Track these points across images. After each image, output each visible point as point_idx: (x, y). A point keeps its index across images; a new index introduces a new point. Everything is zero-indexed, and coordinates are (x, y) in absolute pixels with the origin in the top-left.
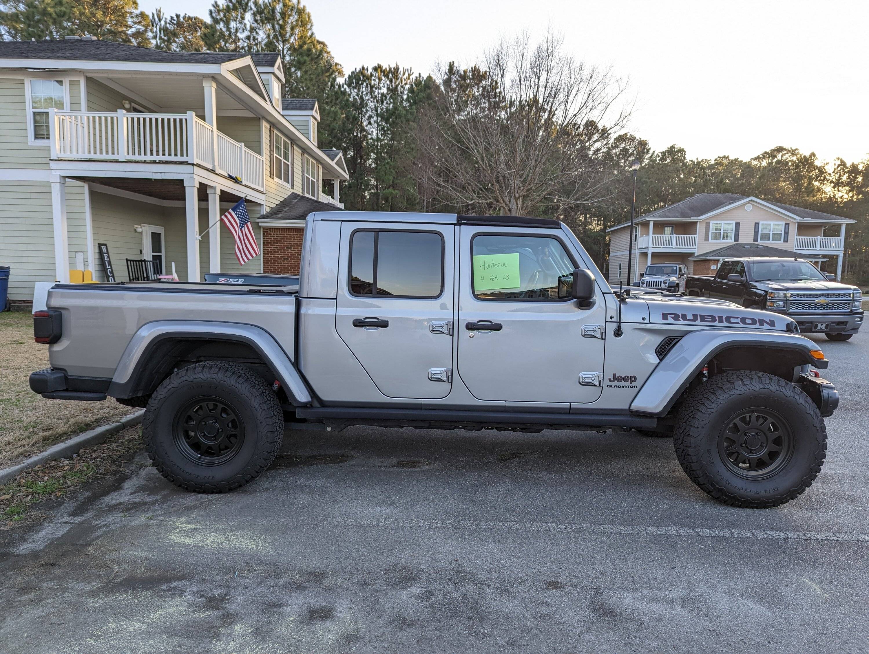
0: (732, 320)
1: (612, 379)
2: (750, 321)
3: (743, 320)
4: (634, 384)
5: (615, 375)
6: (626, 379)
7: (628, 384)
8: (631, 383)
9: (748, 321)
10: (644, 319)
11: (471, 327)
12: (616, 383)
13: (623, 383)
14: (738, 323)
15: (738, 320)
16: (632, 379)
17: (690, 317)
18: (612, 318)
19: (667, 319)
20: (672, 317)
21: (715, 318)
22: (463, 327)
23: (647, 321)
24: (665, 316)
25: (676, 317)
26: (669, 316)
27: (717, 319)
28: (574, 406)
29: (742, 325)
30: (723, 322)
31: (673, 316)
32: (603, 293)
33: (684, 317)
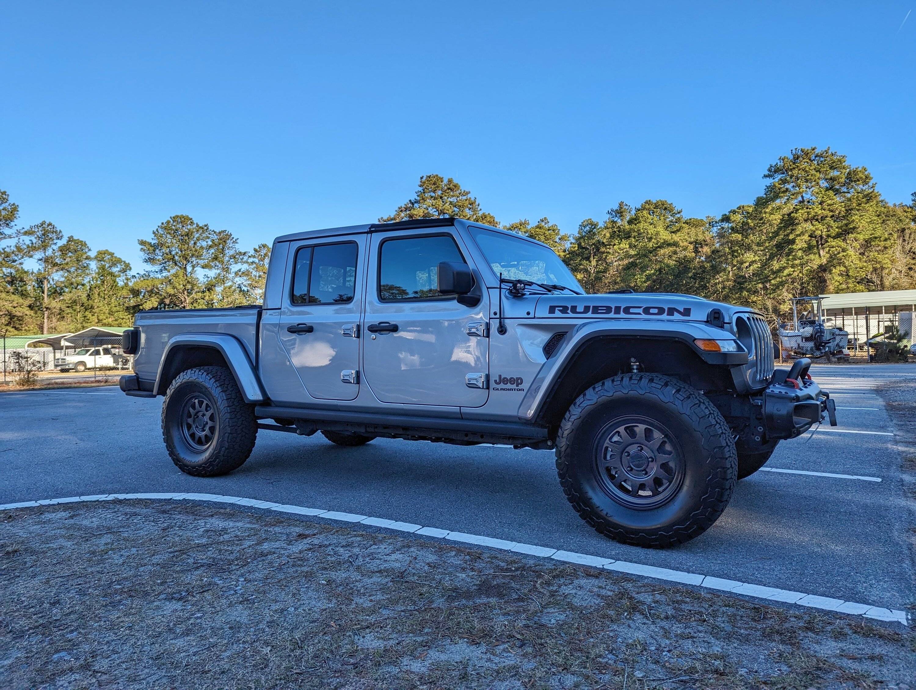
0: (632, 310)
1: (498, 381)
2: (656, 311)
3: (647, 311)
4: (520, 387)
5: (500, 376)
6: (512, 381)
7: (514, 386)
8: (517, 386)
9: (652, 311)
10: (528, 313)
11: (373, 329)
12: (502, 386)
13: (509, 386)
14: (639, 314)
15: (640, 311)
16: (518, 381)
17: (580, 309)
18: (495, 314)
19: (554, 313)
20: (559, 310)
21: (611, 308)
22: (366, 328)
23: (532, 315)
24: (552, 310)
25: (564, 310)
26: (557, 308)
27: (613, 310)
28: (464, 410)
29: (644, 316)
30: (619, 313)
31: (561, 308)
32: (488, 288)
33: (574, 309)
